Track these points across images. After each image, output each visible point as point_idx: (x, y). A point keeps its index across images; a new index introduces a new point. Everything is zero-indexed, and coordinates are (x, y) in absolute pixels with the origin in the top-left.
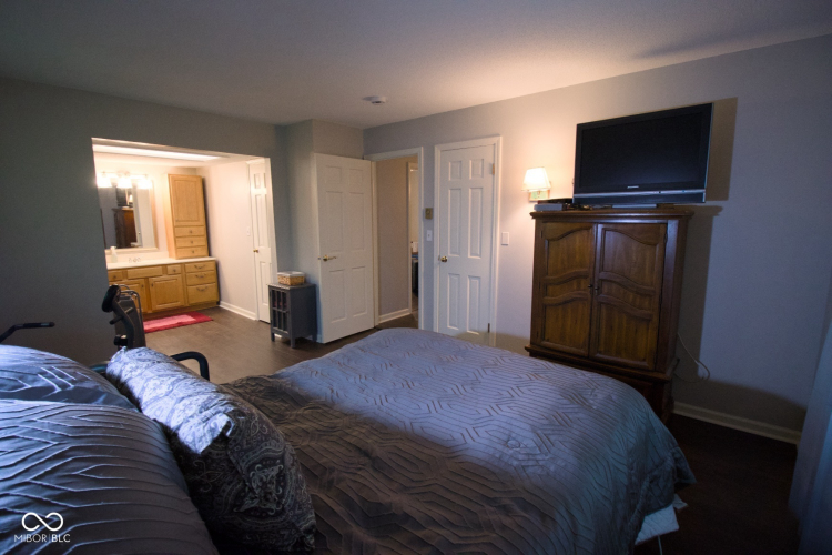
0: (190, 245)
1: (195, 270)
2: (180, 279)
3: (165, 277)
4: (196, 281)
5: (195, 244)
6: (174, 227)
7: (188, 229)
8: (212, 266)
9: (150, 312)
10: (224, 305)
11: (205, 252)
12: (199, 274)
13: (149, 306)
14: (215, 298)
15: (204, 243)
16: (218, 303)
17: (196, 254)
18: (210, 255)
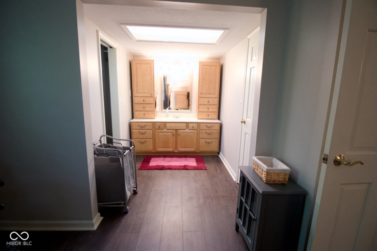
0: (206, 110)
1: (206, 128)
2: (196, 133)
3: (187, 130)
4: (206, 136)
5: (210, 110)
6: (199, 97)
7: (207, 99)
8: (218, 127)
9: (176, 151)
10: (221, 156)
11: (216, 116)
12: (208, 131)
13: (176, 147)
14: (216, 149)
15: (216, 110)
16: (219, 153)
17: (210, 117)
18: (219, 119)
